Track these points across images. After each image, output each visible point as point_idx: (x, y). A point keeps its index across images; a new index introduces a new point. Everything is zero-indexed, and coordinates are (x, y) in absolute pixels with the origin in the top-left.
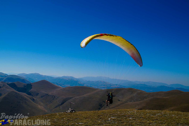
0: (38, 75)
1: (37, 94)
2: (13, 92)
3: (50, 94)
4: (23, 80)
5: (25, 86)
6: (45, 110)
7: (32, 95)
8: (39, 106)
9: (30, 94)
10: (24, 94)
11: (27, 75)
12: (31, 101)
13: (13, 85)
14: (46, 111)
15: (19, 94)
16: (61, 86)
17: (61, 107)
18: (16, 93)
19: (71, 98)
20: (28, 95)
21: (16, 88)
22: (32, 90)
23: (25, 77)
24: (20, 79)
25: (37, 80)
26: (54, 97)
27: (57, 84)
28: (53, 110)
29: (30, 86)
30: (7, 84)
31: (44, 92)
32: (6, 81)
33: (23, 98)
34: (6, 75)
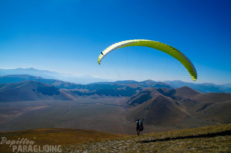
0: (181, 82)
1: (180, 99)
2: (160, 96)
3: (192, 99)
4: (168, 86)
5: (170, 91)
6: (188, 113)
7: (176, 100)
8: (182, 110)
9: (174, 98)
10: (169, 98)
11: (171, 82)
12: (175, 104)
13: (160, 91)
14: (188, 114)
15: (165, 98)
16: (202, 92)
17: (202, 111)
18: (163, 97)
19: (212, 104)
20: (172, 99)
21: (162, 93)
22: (175, 95)
23: (169, 84)
24: (165, 85)
26: (195, 102)
27: (198, 90)
28: (195, 114)
29: (174, 91)
30: (156, 89)
31: (186, 97)
32: (154, 86)
33: (169, 101)
34: (154, 82)
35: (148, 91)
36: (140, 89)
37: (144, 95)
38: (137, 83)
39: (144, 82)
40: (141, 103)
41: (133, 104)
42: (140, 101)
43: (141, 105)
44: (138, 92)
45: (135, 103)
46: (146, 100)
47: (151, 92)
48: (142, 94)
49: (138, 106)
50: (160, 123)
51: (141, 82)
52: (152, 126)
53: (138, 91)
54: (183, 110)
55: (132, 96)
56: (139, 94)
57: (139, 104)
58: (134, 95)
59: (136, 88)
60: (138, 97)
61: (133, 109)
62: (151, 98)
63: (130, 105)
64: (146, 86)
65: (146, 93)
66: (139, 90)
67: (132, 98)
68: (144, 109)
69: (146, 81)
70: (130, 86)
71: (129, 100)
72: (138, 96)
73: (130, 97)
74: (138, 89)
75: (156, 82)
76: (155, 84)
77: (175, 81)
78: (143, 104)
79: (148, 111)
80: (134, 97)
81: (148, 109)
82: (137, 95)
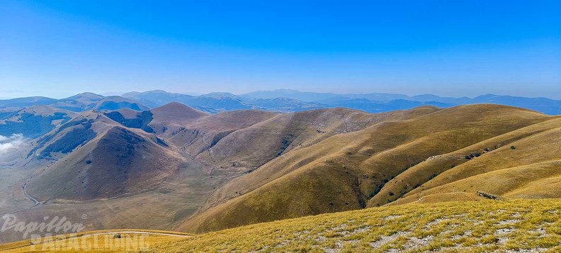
0: (163, 95)
1: (164, 130)
2: (117, 128)
3: (188, 127)
4: (135, 106)
5: (139, 116)
6: (182, 158)
7: (154, 133)
8: (170, 153)
9: (149, 130)
10: (139, 132)
11: (140, 95)
12: (154, 143)
14: (184, 159)
15: (129, 132)
16: (208, 111)
17: (211, 150)
18: (124, 130)
19: (229, 133)
20: (145, 133)
21: (122, 121)
22: (152, 122)
23: (136, 100)
24: (127, 103)
25: (162, 103)
26: (196, 133)
27: (201, 108)
28: (198, 157)
29: (148, 115)
30: (105, 114)
31: (175, 125)
32: (101, 108)
33: (139, 139)
34: (99, 98)
35: (85, 120)
36: (64, 116)
37: (75, 131)
38: (55, 101)
39: (73, 100)
40: (70, 150)
41: (46, 154)
42: (67, 145)
43: (69, 155)
44: (60, 126)
45: (52, 153)
46: (82, 143)
47: (92, 121)
48: (69, 129)
49: (61, 159)
50: (122, 191)
51: (64, 100)
52: (103, 199)
53: (57, 123)
54: (173, 152)
55: (42, 137)
56: (61, 129)
57: (65, 152)
58: (48, 134)
59: (53, 115)
60: (58, 137)
61: (48, 168)
62: (95, 135)
63: (40, 158)
64: (79, 110)
65: (79, 126)
66: (61, 121)
67: (41, 140)
68: (78, 163)
69: (79, 96)
70: (32, 113)
71: (35, 146)
72: (59, 134)
73: (38, 139)
74: (59, 116)
75: (104, 98)
76: (103, 101)
77: (150, 93)
78: (75, 151)
79: (88, 167)
80: (48, 139)
81: (89, 162)
82: (57, 133)
